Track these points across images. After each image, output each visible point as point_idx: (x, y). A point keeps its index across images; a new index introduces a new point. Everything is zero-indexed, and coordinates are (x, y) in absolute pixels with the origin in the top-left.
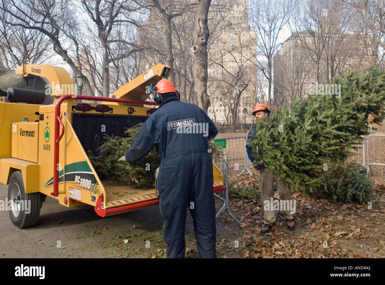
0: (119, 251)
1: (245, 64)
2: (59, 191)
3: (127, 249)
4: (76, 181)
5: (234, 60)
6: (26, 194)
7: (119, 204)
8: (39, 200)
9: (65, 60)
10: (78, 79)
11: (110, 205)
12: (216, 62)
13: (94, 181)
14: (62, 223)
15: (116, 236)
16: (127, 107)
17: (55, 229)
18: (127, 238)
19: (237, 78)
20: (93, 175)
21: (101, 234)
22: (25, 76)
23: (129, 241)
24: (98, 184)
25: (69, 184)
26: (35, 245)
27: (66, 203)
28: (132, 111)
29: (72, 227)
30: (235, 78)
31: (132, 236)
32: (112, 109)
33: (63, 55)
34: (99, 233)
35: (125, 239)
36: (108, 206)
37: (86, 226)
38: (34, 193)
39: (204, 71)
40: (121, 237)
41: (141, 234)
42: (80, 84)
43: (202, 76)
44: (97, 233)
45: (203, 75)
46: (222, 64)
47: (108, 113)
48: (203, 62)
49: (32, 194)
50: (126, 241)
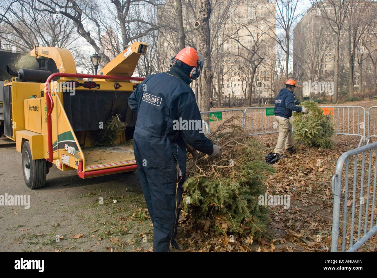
0: (107, 209)
1: (261, 38)
2: (54, 157)
3: (114, 208)
4: (65, 149)
5: (250, 34)
6: (34, 160)
7: (97, 168)
8: (45, 165)
9: (88, 42)
10: (93, 59)
11: (89, 169)
12: (232, 37)
13: (77, 149)
14: (67, 185)
15: (108, 197)
16: (113, 83)
17: (60, 190)
18: (116, 199)
19: (253, 52)
20: (75, 143)
21: (96, 195)
22: (38, 58)
23: (118, 202)
24: (79, 151)
25: (61, 151)
26: (40, 202)
27: (61, 168)
28: (118, 86)
29: (74, 189)
30: (251, 52)
31: (122, 197)
32: (98, 85)
33: (86, 36)
34: (95, 194)
35: (114, 199)
36: (87, 170)
37: (85, 188)
38: (40, 159)
39: (206, 46)
40: (112, 198)
41: (130, 196)
42: (95, 64)
43: (204, 52)
44: (93, 194)
45: (205, 50)
46: (237, 39)
47: (95, 89)
48: (205, 37)
49: (38, 160)
50: (115, 201)
